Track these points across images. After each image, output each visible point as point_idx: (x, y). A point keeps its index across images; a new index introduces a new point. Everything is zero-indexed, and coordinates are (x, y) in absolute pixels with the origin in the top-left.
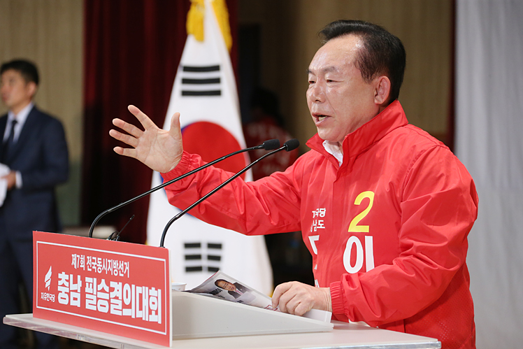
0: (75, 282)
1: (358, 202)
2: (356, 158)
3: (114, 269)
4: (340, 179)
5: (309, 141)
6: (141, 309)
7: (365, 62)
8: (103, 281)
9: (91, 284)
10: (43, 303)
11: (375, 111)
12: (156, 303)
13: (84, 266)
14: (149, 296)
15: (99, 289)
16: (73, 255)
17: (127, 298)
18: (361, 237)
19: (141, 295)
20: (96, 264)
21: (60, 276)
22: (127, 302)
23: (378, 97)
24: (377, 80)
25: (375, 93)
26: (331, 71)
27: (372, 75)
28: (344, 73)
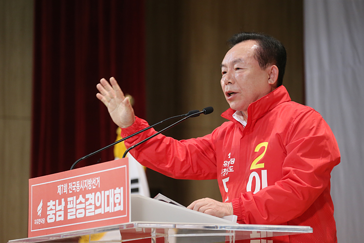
0: (60, 204)
1: (257, 150)
2: (256, 122)
3: (88, 185)
4: (245, 137)
5: (223, 114)
6: (108, 205)
7: (261, 56)
8: (81, 196)
9: (72, 202)
10: (35, 227)
11: (268, 89)
12: (119, 198)
13: (66, 191)
14: (114, 195)
15: (78, 202)
16: (58, 187)
17: (98, 201)
18: (259, 171)
19: (108, 196)
20: (75, 186)
21: (49, 204)
22: (98, 204)
23: (270, 80)
24: (269, 68)
25: (269, 77)
26: (239, 62)
27: (265, 65)
28: (247, 63)
